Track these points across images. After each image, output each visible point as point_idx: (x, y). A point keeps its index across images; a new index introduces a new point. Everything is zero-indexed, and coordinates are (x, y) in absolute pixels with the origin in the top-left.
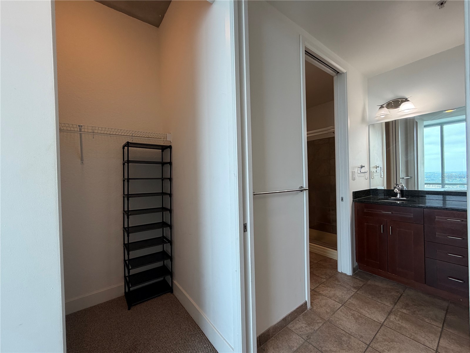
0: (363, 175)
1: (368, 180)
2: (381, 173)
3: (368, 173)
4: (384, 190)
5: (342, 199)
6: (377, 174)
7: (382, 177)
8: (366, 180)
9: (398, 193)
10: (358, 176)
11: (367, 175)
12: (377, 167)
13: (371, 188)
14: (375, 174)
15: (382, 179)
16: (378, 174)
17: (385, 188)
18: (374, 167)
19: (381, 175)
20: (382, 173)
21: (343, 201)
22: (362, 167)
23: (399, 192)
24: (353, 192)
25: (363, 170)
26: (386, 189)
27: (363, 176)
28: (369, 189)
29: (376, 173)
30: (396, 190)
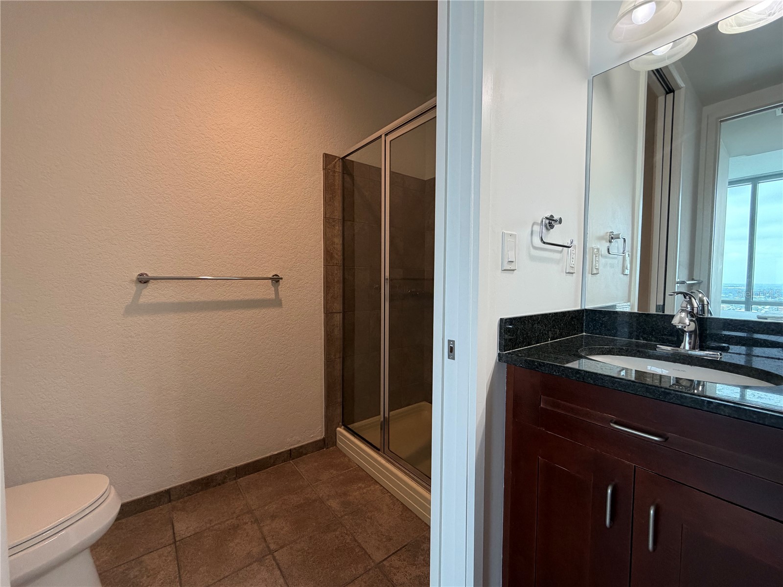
0: (557, 256)
1: (576, 278)
2: (624, 258)
3: (577, 251)
4: (631, 314)
5: (451, 350)
6: (610, 261)
7: (627, 272)
8: (569, 276)
9: (684, 332)
10: (533, 258)
11: (574, 257)
12: (612, 238)
13: (587, 307)
14: (603, 261)
15: (627, 279)
16: (615, 261)
17: (632, 306)
18: (601, 238)
19: (624, 268)
20: (628, 259)
21: (454, 359)
22: (551, 222)
23: (693, 326)
24: (501, 320)
25: (555, 235)
26: (636, 310)
27: (558, 262)
28: (579, 308)
29: (605, 257)
30: (682, 320)
